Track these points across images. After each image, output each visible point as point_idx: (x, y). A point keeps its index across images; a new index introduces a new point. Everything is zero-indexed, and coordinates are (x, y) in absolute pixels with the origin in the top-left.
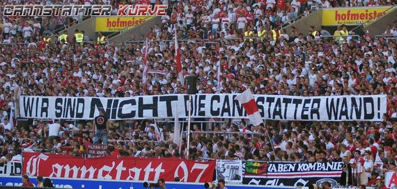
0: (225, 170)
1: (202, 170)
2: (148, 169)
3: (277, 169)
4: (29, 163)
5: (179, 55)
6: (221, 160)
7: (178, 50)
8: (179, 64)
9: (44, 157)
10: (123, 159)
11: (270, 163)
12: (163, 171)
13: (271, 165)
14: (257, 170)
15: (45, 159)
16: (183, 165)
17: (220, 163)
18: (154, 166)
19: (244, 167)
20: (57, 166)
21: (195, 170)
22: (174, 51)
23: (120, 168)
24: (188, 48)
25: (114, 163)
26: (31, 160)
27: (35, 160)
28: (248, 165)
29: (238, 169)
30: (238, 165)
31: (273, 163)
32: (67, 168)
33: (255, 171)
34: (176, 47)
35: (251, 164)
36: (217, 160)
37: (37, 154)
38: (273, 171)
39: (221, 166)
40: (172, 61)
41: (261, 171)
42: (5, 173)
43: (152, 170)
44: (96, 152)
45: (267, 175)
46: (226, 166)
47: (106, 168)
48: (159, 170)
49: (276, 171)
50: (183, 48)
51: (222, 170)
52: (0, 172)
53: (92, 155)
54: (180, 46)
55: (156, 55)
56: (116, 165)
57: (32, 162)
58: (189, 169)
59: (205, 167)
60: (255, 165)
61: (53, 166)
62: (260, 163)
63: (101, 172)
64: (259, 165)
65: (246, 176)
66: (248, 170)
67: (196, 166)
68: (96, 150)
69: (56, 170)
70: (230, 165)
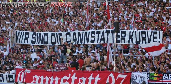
0: (137, 78)
1: (123, 78)
2: (91, 78)
3: (168, 77)
4: (19, 75)
5: (109, 9)
6: (135, 72)
7: (108, 6)
8: (109, 14)
9: (28, 71)
10: (76, 72)
11: (164, 74)
12: (100, 79)
13: (165, 75)
14: (156, 78)
15: (29, 73)
16: (112, 75)
17: (134, 74)
18: (94, 76)
19: (149, 76)
20: (36, 76)
21: (119, 78)
22: (105, 6)
23: (74, 78)
24: (114, 5)
25: (70, 75)
26: (20, 73)
27: (23, 73)
28: (151, 75)
29: (145, 78)
30: (145, 75)
31: (166, 74)
32: (42, 78)
33: (155, 79)
34: (107, 4)
35: (152, 74)
36: (132, 72)
37: (24, 69)
38: (166, 79)
39: (134, 76)
40: (104, 13)
41: (159, 79)
42: (3, 81)
43: (93, 79)
44: (59, 68)
45: (162, 81)
46: (137, 76)
47: (65, 78)
48: (97, 78)
49: (168, 78)
50: (111, 5)
51: (135, 78)
52: (0, 81)
53: (57, 70)
54: (109, 3)
55: (95, 9)
56: (71, 76)
57: (21, 74)
58: (115, 78)
59: (125, 76)
60: (155, 75)
61: (34, 76)
62: (158, 74)
63: (62, 80)
64: (157, 75)
65: (150, 82)
66: (151, 78)
67: (120, 76)
68: (59, 67)
69: (35, 79)
70: (140, 75)
